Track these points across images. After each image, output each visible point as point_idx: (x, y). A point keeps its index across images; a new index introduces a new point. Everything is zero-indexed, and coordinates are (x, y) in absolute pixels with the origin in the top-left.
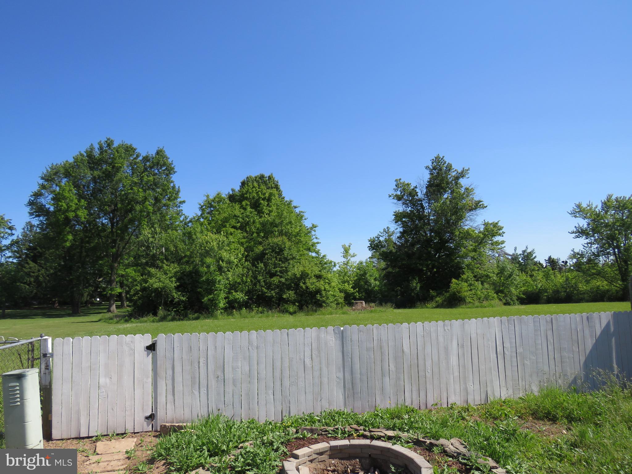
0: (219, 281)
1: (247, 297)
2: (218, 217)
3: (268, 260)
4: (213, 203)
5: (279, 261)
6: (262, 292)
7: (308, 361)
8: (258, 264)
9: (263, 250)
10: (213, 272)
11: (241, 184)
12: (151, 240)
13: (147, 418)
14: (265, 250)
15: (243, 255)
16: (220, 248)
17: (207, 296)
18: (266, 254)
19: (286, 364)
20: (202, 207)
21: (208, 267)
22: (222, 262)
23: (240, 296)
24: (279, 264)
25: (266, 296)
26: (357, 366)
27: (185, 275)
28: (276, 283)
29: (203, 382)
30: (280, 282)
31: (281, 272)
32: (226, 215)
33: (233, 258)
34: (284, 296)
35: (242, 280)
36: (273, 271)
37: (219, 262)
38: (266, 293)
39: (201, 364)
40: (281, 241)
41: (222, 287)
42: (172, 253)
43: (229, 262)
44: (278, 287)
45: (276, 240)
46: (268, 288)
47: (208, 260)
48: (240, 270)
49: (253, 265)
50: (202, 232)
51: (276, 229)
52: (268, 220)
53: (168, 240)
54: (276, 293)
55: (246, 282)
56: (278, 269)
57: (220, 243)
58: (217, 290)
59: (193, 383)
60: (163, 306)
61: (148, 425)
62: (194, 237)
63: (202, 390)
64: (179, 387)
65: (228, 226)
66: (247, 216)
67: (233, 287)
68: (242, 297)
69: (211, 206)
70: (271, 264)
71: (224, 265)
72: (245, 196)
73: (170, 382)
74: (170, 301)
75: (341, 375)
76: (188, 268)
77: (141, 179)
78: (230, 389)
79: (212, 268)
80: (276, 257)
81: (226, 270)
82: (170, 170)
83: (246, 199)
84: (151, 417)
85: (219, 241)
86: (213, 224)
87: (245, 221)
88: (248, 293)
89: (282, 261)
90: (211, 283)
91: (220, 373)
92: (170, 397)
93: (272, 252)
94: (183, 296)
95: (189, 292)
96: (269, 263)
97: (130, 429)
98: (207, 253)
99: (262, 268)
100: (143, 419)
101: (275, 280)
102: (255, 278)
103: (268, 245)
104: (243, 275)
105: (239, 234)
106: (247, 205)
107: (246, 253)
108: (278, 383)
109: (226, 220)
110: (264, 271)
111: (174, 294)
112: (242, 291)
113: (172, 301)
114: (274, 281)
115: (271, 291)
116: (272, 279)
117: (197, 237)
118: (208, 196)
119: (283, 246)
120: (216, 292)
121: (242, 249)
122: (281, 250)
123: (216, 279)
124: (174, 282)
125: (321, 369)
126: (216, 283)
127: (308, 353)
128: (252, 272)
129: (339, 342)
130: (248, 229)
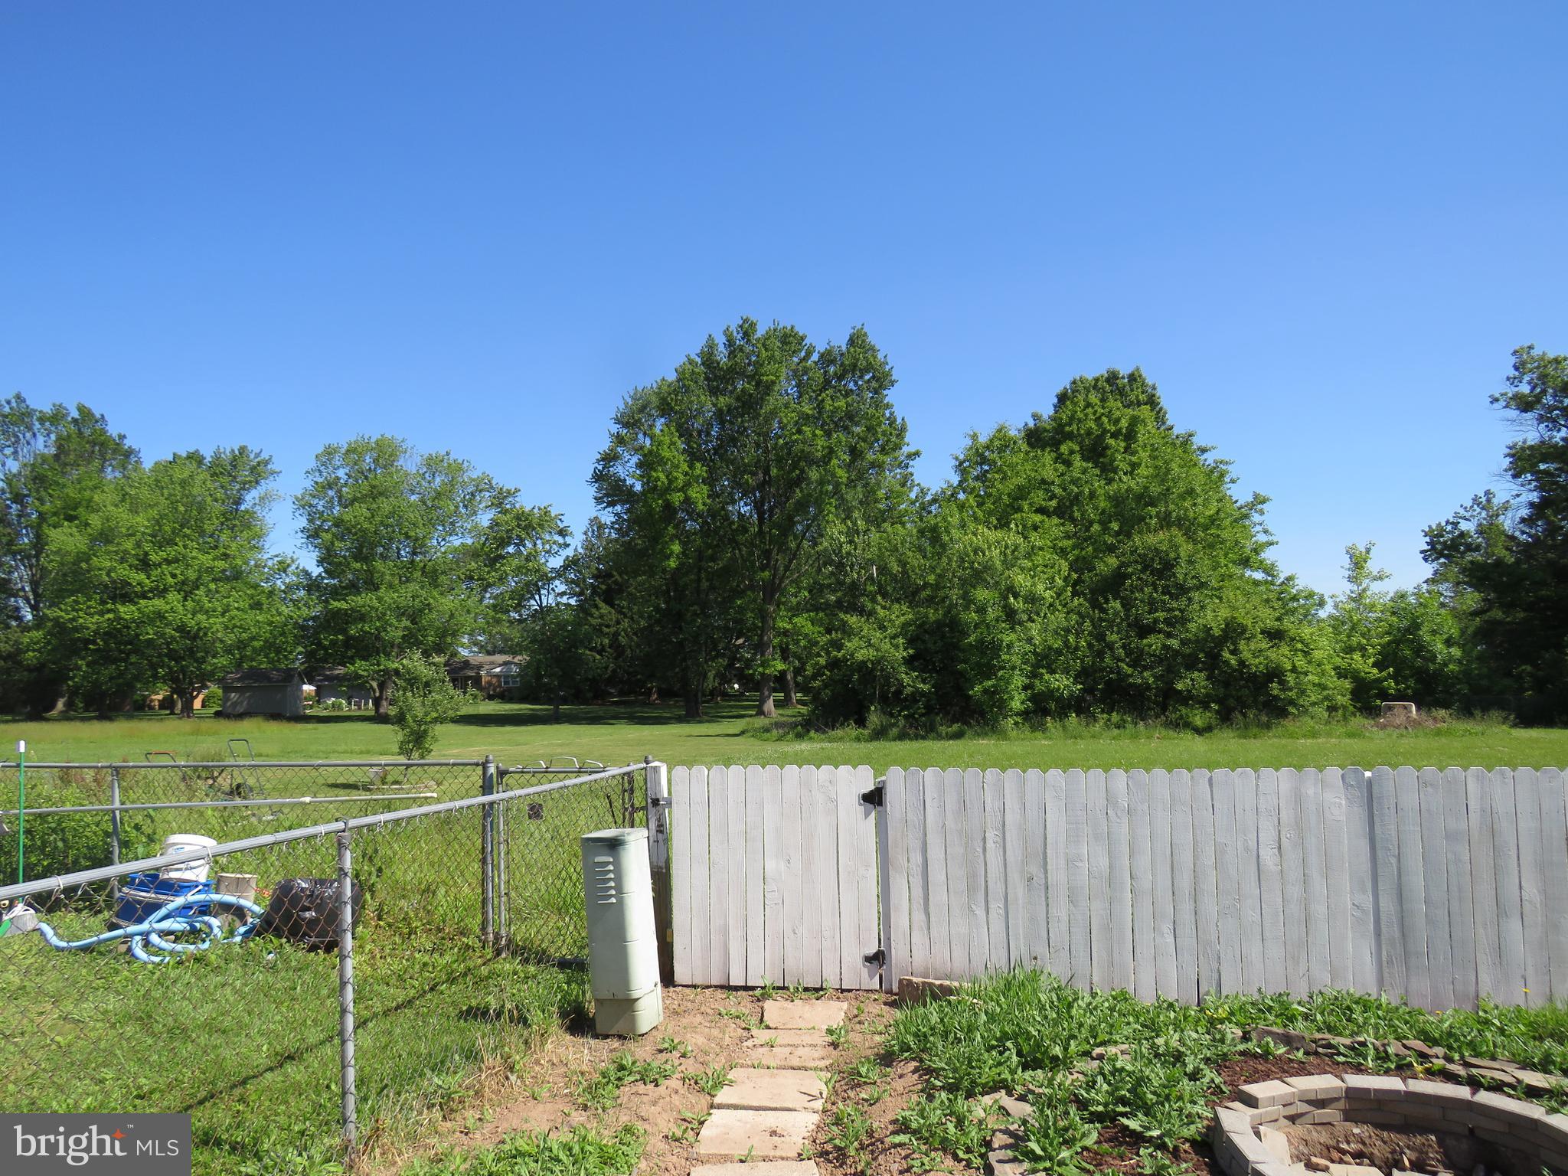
0: (1009, 646)
1: (1079, 687)
2: (1000, 486)
3: (1132, 592)
4: (987, 453)
5: (1164, 593)
6: (1118, 673)
7: (1269, 857)
8: (1107, 601)
9: (1119, 568)
10: (994, 623)
11: (1056, 400)
12: (846, 548)
13: (868, 959)
14: (1122, 565)
15: (1065, 579)
16: (1008, 565)
17: (981, 683)
18: (1128, 576)
19: (1208, 859)
20: (961, 464)
21: (982, 610)
22: (1015, 598)
23: (1062, 683)
24: (1163, 602)
25: (1131, 685)
26: (1417, 880)
27: (926, 631)
28: (1155, 651)
29: (996, 888)
30: (1165, 647)
31: (1167, 622)
32: (1020, 481)
33: (1040, 587)
34: (1180, 686)
35: (1066, 643)
36: (1147, 619)
37: (1006, 598)
38: (1131, 676)
39: (990, 844)
40: (1166, 542)
41: (1016, 660)
42: (894, 578)
43: (1032, 599)
44: (1160, 660)
45: (1151, 539)
46: (1134, 664)
47: (981, 594)
48: (1059, 619)
49: (1095, 604)
50: (963, 526)
51: (1153, 511)
52: (1129, 490)
53: (886, 548)
54: (1156, 678)
55: (1077, 648)
56: (1161, 615)
57: (1009, 551)
58: (1004, 668)
59: (971, 890)
60: (879, 703)
61: (871, 977)
62: (945, 538)
63: (992, 906)
64: (938, 896)
65: (1026, 508)
66: (1075, 482)
67: (1044, 660)
68: (1068, 686)
69: (984, 460)
70: (1141, 601)
71: (1019, 605)
72: (1067, 429)
73: (917, 882)
74: (893, 693)
75: (1367, 901)
76: (933, 615)
77: (820, 407)
78: (1061, 911)
79: (991, 614)
80: (1154, 584)
81: (1025, 617)
82: (882, 380)
83: (1070, 436)
84: (877, 959)
85: (1007, 547)
86: (989, 505)
87: (1069, 494)
88: (1082, 675)
89: (1169, 593)
90: (990, 650)
91: (1034, 869)
92: (919, 917)
93: (1143, 571)
94: (924, 682)
95: (937, 672)
96: (1136, 599)
97: (832, 982)
98: (978, 576)
99: (1116, 614)
100: (860, 961)
101: (1154, 643)
102: (1101, 637)
103: (1132, 553)
104: (1067, 631)
105: (1054, 527)
106: (1072, 452)
107: (1075, 576)
108: (1186, 907)
109: (1021, 494)
110: (1122, 620)
111: (904, 676)
112: (1066, 671)
113: (899, 692)
114: (1150, 646)
115: (1142, 672)
116: (1145, 641)
117: (951, 539)
118: (974, 437)
119: (1172, 555)
120: (1001, 673)
121: (1065, 566)
122: (1168, 566)
123: (1002, 641)
124: (901, 648)
125: (1306, 880)
126: (1000, 650)
127: (1268, 835)
128: (1092, 621)
129: (1359, 812)
130: (1077, 514)
